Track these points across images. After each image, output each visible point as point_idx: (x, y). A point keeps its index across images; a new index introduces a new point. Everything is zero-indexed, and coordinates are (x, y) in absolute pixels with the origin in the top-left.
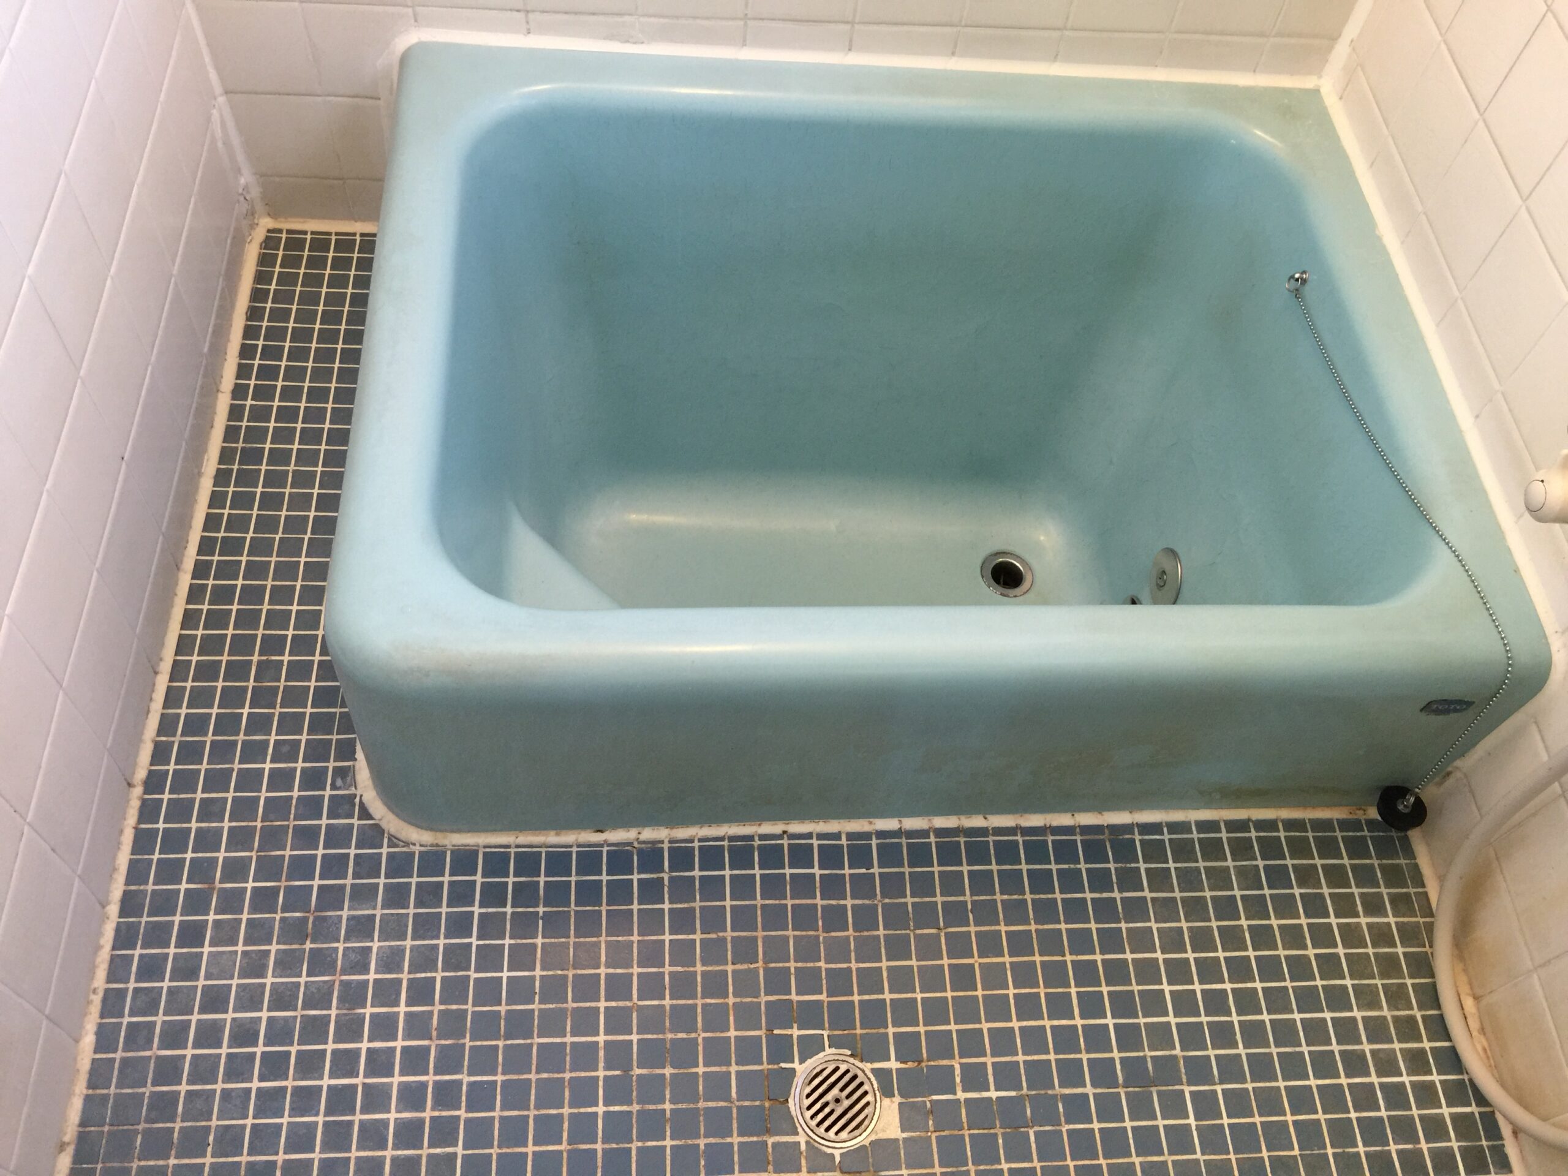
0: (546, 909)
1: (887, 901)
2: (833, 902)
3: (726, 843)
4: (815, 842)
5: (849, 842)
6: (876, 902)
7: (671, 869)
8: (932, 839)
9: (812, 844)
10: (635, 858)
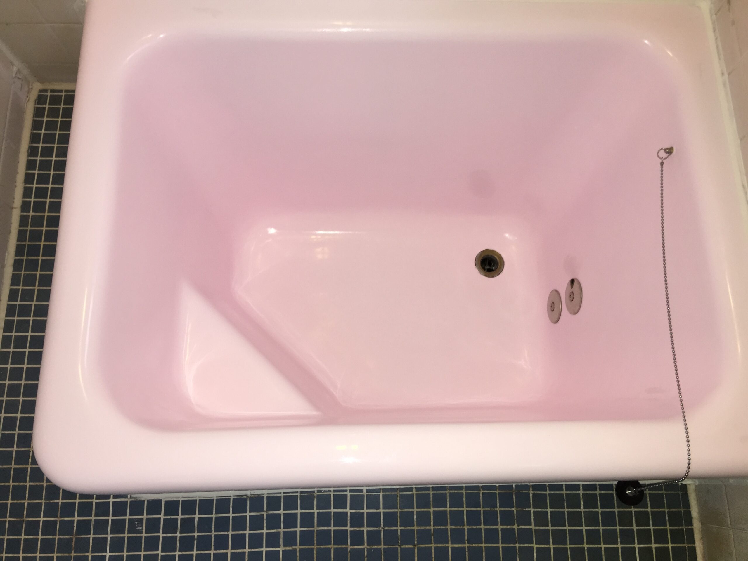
0: (198, 534)
1: (386, 528)
2: (357, 529)
5: (368, 494)
6: (380, 529)
7: (268, 509)
8: (415, 492)
9: (347, 495)
10: (248, 502)
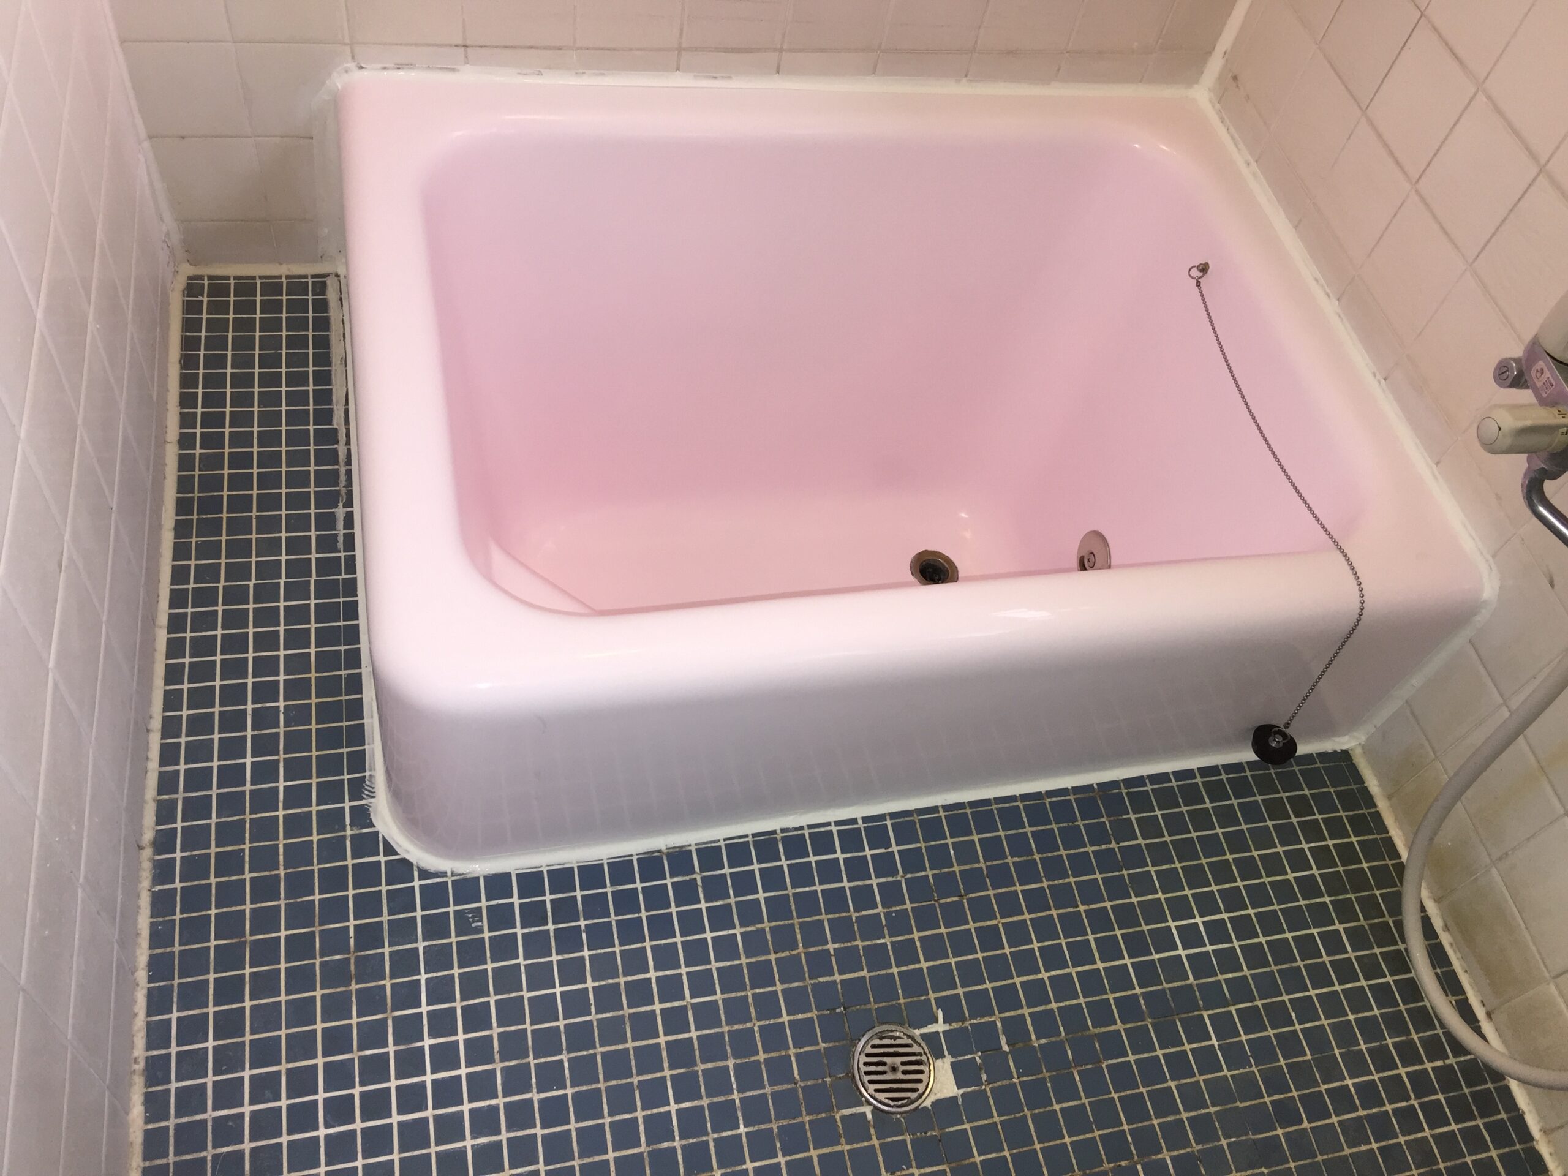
0: (587, 922)
1: (909, 876)
2: (860, 883)
3: (750, 839)
4: (834, 829)
6: (899, 878)
7: (702, 871)
8: (942, 814)
10: (666, 862)
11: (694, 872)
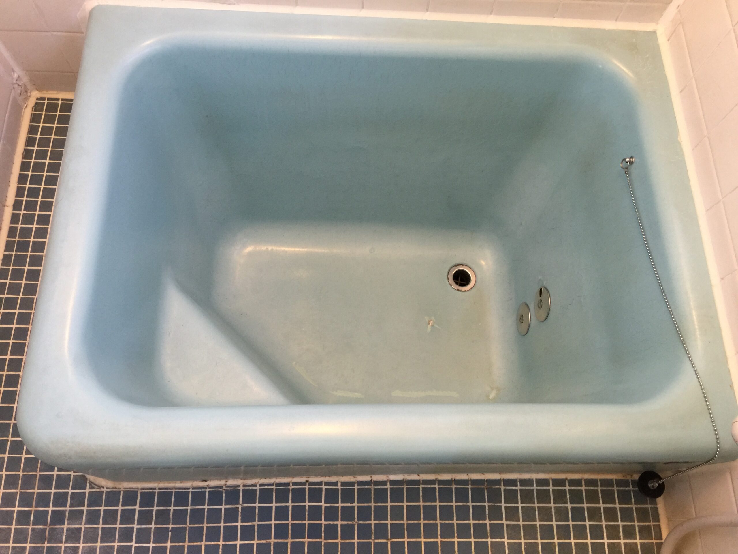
0: (173, 526)
1: (361, 522)
2: (331, 523)
3: (274, 487)
4: (324, 487)
5: (343, 487)
6: (354, 523)
7: (243, 503)
8: (389, 486)
9: (322, 488)
10: (224, 495)
11: (238, 503)
